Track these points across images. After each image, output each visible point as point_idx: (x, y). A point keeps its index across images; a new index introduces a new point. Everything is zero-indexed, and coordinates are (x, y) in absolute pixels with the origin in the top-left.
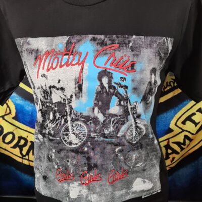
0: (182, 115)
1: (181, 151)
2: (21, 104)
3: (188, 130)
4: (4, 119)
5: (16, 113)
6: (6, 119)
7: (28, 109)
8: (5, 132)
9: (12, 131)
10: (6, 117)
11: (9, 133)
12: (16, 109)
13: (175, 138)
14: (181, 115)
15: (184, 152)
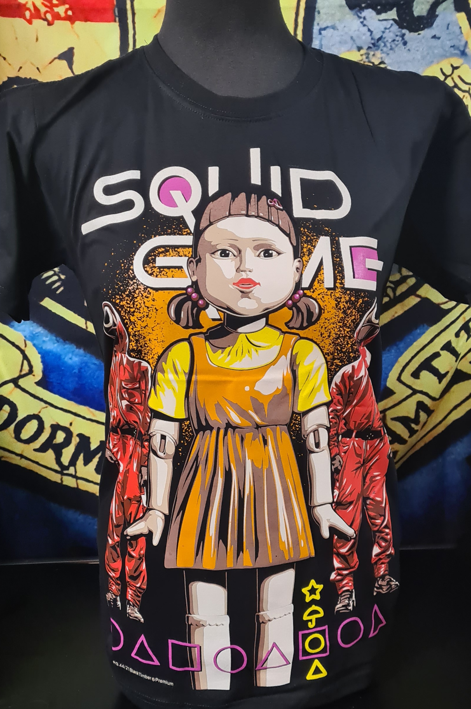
0: (413, 358)
1: (410, 437)
2: (54, 350)
3: (424, 390)
4: (17, 386)
5: (44, 372)
6: (23, 386)
7: (70, 362)
8: (21, 415)
9: (36, 413)
10: (21, 382)
11: (29, 418)
12: (43, 362)
13: (397, 408)
14: (410, 358)
15: (415, 438)
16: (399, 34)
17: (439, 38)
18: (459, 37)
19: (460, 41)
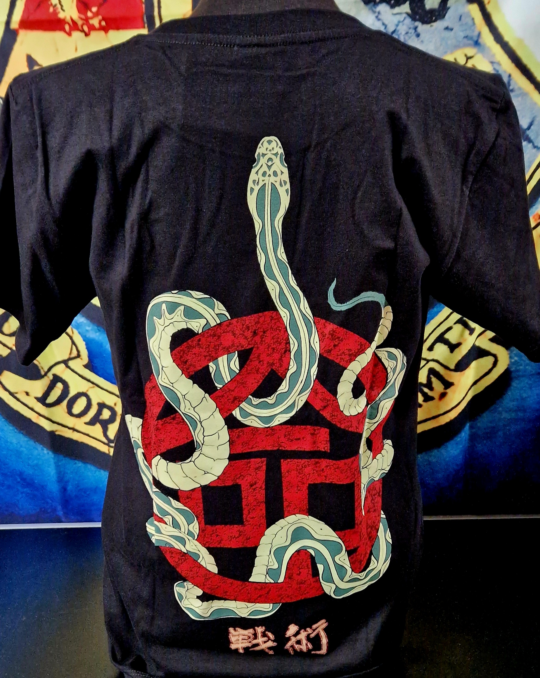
4: (68, 367)
6: (72, 367)
8: (72, 393)
9: (84, 390)
10: (71, 363)
11: (79, 395)
16: (412, 26)
17: (452, 29)
18: (473, 28)
19: (473, 31)
